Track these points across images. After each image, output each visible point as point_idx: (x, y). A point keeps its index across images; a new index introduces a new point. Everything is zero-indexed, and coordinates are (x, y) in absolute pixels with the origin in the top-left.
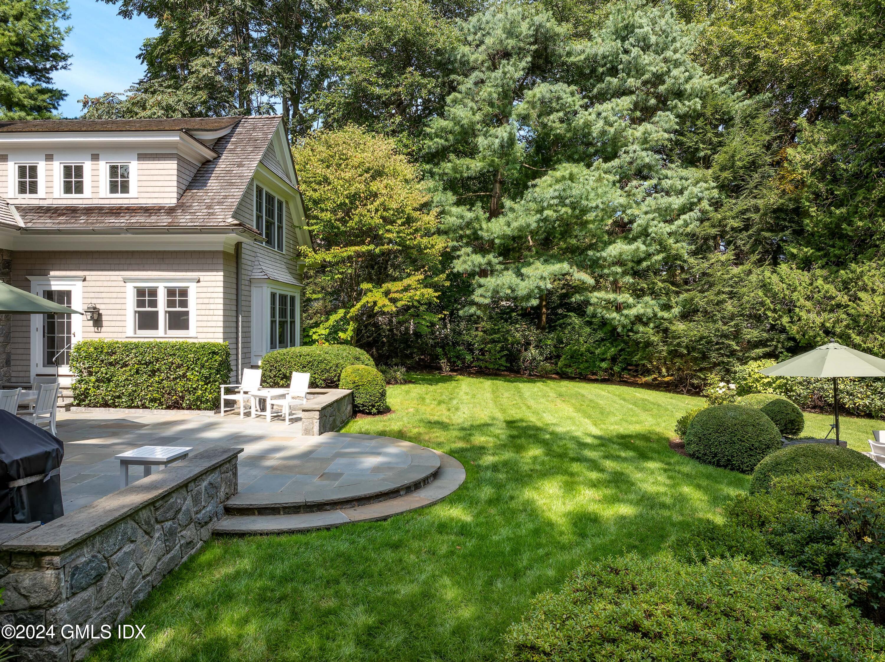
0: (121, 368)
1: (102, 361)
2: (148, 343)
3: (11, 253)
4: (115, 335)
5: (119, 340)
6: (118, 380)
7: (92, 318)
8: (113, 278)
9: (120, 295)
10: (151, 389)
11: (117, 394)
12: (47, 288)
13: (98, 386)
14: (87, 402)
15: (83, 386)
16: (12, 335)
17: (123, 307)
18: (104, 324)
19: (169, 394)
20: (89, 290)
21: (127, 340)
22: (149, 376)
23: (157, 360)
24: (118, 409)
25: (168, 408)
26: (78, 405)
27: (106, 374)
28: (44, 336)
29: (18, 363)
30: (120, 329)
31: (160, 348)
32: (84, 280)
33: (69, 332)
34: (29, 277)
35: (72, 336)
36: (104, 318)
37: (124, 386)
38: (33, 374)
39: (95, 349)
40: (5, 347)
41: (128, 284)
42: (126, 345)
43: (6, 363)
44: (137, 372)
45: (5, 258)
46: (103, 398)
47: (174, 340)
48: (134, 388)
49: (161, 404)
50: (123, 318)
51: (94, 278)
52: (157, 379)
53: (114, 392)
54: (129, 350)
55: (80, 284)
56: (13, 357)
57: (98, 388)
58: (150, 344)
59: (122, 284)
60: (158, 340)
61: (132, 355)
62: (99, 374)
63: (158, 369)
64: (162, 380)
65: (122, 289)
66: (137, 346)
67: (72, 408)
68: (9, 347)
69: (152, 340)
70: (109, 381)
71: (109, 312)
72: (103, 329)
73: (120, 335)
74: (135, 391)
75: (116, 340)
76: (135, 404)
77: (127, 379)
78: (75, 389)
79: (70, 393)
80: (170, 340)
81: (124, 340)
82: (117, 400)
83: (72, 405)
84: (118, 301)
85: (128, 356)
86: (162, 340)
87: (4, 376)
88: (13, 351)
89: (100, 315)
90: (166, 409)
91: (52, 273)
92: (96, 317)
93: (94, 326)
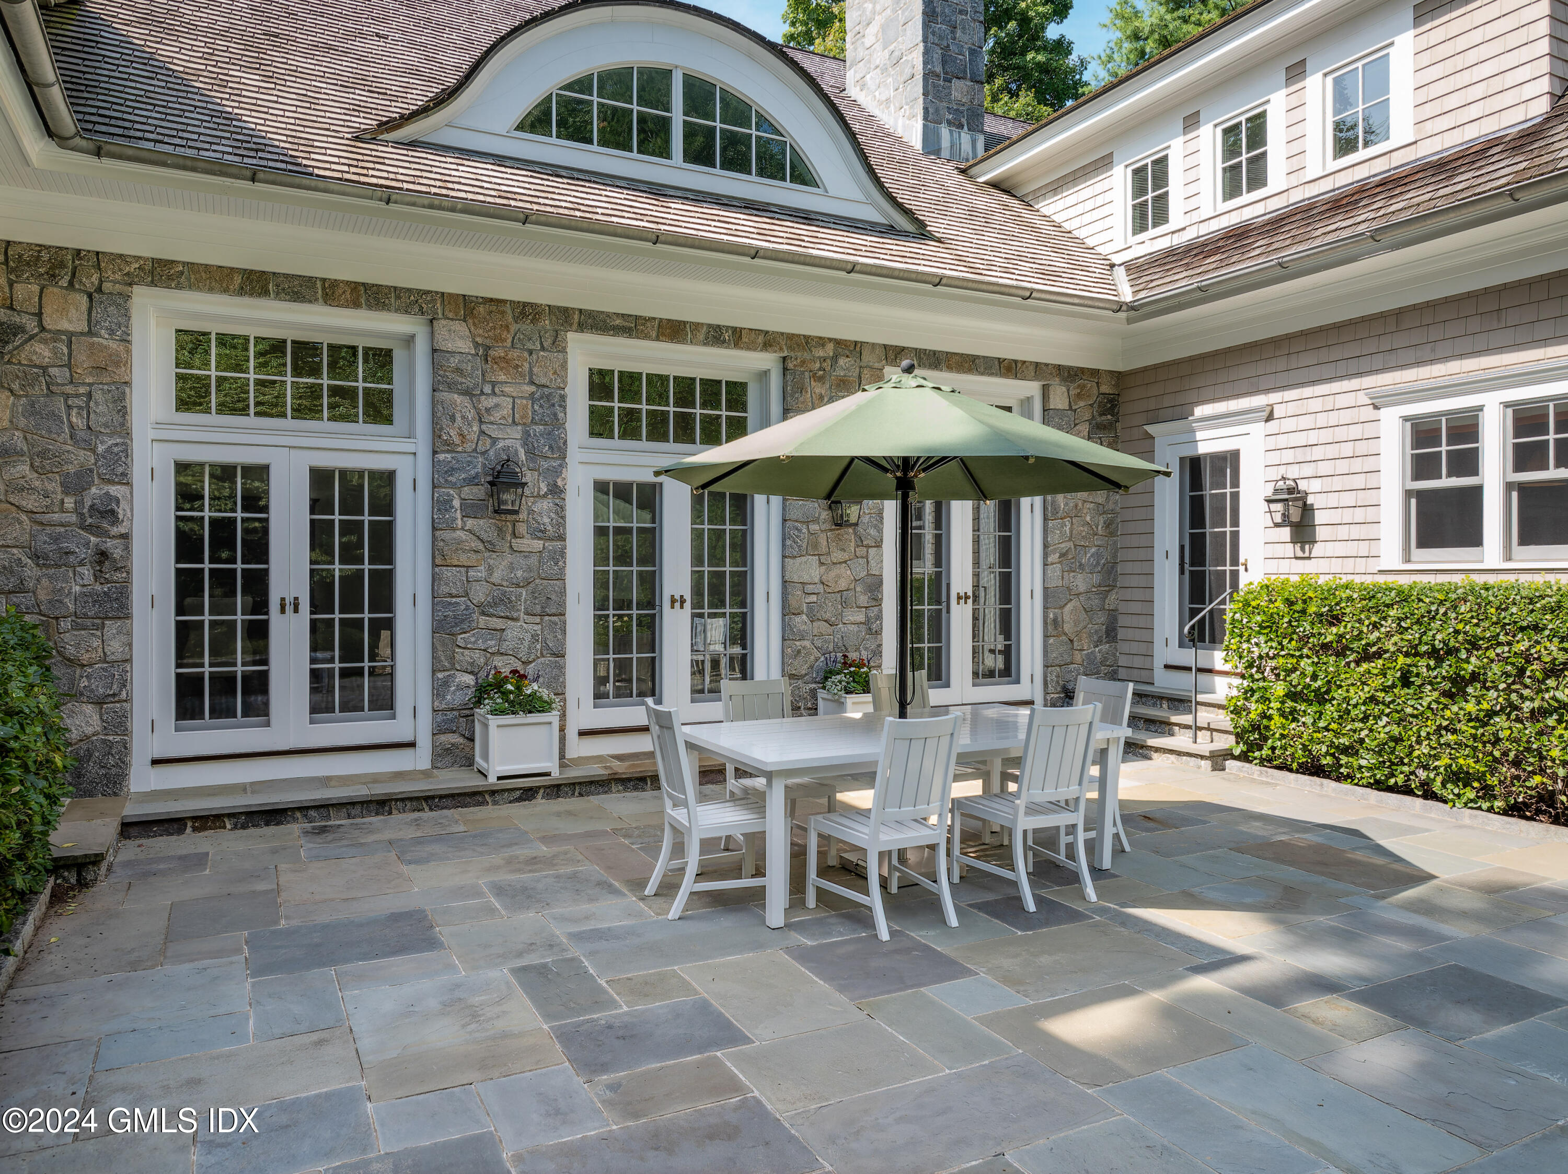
0: (1358, 663)
1: (1304, 640)
2: (1441, 588)
3: (1119, 377)
4: (1349, 565)
5: (1358, 579)
6: (1347, 700)
7: (1286, 521)
8: (1342, 401)
9: (1362, 448)
10: (1451, 738)
11: (1344, 741)
12: (1188, 452)
13: (1293, 711)
14: (1265, 752)
15: (1255, 708)
16: (1119, 569)
17: (1372, 481)
18: (1321, 533)
19: (1516, 763)
20: (1282, 441)
21: (1381, 579)
22: (1445, 694)
23: (1473, 645)
24: (1345, 786)
25: (1515, 810)
26: (1244, 757)
27: (1314, 677)
28: (1182, 572)
29: (1130, 634)
30: (1363, 548)
31: (1482, 605)
32: (1270, 418)
33: (1235, 561)
34: (1150, 429)
35: (1241, 568)
36: (1320, 517)
37: (1365, 719)
38: (1158, 664)
39: (1290, 603)
40: (1104, 595)
41: (1384, 413)
42: (1370, 595)
43: (1108, 633)
44: (1405, 681)
45: (1105, 389)
46: (1305, 748)
47: (1539, 579)
48: (1396, 730)
49: (1487, 792)
50: (1370, 514)
51: (1292, 408)
52: (1471, 707)
53: (1337, 734)
54: (1381, 610)
55: (1259, 429)
56: (1122, 621)
57: (1292, 716)
58: (1447, 590)
59: (1369, 413)
60: (1480, 579)
61: (1389, 625)
62: (1295, 677)
63: (1474, 677)
64: (1491, 714)
65: (1369, 429)
66: (1404, 597)
67: (1230, 764)
68: (1113, 596)
69: (1457, 579)
70: (1321, 698)
71: (1333, 500)
72: (1318, 550)
73: (1361, 566)
74: (1398, 740)
75: (1345, 579)
76: (1400, 779)
77: (1372, 699)
78: (1237, 711)
79: (1223, 719)
80: (1524, 578)
81: (1368, 580)
82: (1344, 759)
83: (1228, 755)
84: (1357, 465)
85: (1376, 626)
86: (1491, 579)
87: (1102, 663)
88: (1122, 608)
89: (1307, 510)
90: (1505, 812)
91: (1200, 411)
92: (1295, 515)
93: (1294, 542)
